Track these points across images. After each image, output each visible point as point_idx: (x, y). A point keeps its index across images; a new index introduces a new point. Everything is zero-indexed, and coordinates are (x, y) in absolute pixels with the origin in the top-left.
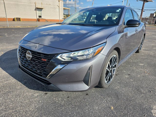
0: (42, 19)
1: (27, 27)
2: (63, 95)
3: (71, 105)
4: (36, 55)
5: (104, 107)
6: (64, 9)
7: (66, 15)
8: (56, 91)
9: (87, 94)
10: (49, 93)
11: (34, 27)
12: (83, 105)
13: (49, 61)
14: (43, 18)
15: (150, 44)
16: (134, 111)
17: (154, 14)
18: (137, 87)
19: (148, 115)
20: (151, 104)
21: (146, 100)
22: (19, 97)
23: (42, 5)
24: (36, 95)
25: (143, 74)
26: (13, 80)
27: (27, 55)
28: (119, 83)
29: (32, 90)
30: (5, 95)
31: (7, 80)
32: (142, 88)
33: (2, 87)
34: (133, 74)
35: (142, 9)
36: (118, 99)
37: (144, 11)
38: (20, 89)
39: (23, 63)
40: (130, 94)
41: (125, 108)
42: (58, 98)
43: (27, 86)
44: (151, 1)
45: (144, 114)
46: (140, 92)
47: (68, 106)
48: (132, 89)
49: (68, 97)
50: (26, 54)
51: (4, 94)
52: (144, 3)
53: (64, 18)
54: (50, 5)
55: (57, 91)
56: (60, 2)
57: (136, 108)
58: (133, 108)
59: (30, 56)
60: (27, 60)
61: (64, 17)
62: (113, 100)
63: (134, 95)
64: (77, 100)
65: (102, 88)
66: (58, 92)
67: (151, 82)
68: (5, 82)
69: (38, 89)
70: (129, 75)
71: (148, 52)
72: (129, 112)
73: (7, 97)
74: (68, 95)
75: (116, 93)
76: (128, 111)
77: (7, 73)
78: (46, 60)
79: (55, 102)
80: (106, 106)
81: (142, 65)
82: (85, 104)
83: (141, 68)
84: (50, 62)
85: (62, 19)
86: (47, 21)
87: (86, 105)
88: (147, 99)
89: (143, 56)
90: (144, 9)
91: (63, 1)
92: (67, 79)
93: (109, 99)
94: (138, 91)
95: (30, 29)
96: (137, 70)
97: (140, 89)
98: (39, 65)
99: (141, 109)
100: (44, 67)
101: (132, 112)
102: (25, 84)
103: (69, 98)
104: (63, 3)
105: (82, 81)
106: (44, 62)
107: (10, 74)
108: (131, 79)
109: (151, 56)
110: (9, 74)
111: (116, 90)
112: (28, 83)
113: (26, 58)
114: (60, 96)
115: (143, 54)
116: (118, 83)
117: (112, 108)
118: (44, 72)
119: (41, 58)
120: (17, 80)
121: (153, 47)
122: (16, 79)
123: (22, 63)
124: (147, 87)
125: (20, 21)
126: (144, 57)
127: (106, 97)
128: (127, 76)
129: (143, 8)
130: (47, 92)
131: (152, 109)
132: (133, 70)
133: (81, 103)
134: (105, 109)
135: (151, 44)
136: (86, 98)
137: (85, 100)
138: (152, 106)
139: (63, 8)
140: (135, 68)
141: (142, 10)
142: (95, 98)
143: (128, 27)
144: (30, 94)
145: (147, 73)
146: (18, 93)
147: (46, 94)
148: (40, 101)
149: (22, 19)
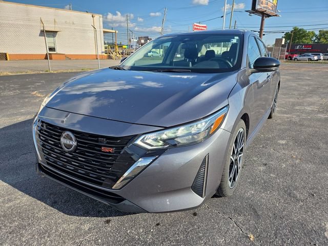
0: (57, 54)
1: (26, 73)
2: (145, 220)
3: (169, 242)
4: (87, 140)
5: (235, 237)
6: (104, 32)
7: (108, 43)
8: (128, 214)
9: (195, 214)
10: (115, 220)
11: (41, 72)
12: (192, 238)
13: (119, 153)
14: (58, 52)
15: (287, 100)
16: (294, 239)
17: (281, 40)
18: (286, 188)
19: (321, 243)
20: (320, 220)
21: (309, 213)
22: (48, 237)
23: (56, 25)
24: (86, 227)
25: (290, 161)
26: (24, 199)
27: (63, 140)
28: (252, 183)
29: (74, 218)
30: (15, 235)
31: (10, 200)
32: (296, 189)
33: (2, 218)
34: (273, 163)
35: (259, 30)
36: (258, 216)
37: (264, 35)
38: (46, 217)
39: (52, 159)
40: (277, 205)
41: (276, 234)
42: (136, 229)
43: (60, 209)
44: (276, 15)
45: (312, 241)
46: (295, 197)
47: (162, 243)
48: (279, 194)
49: (158, 224)
50: (59, 140)
51: (10, 233)
52: (263, 20)
53: (105, 51)
54: (73, 24)
55: (130, 214)
56: (95, 18)
57: (296, 231)
58: (289, 232)
59: (71, 143)
60: (63, 153)
61: (106, 48)
62: (250, 221)
63: (285, 206)
64: (178, 230)
65: (221, 197)
66: (133, 216)
67: (309, 177)
68: (7, 205)
69: (86, 214)
70: (266, 165)
71: (287, 116)
72: (285, 242)
73: (20, 239)
74: (157, 221)
75: (251, 206)
76: (282, 239)
77: (5, 184)
78: (111, 150)
79: (133, 239)
80: (239, 234)
81: (284, 142)
82: (196, 236)
83: (283, 148)
84: (122, 153)
85: (102, 52)
86: (68, 57)
87: (200, 237)
88: (311, 212)
89: (280, 124)
90: (264, 31)
91: (101, 16)
92: (159, 186)
93: (241, 218)
94: (290, 196)
95: (34, 79)
96: (278, 154)
97: (293, 193)
98: (94, 161)
99: (304, 233)
100: (108, 164)
101: (290, 241)
102: (53, 204)
103: (159, 227)
104: (101, 19)
105: (189, 187)
106: (107, 155)
107: (14, 186)
108: (270, 172)
109: (295, 123)
110: (10, 185)
111: (250, 199)
112: (61, 201)
113: (61, 148)
114: (140, 224)
115: (279, 121)
116: (250, 182)
117: (252, 237)
118: (106, 175)
119: (100, 147)
120: (34, 197)
121: (294, 105)
122: (30, 195)
123: (47, 159)
124: (304, 188)
125: (7, 59)
126: (282, 127)
127: (234, 216)
128: (262, 168)
129: (261, 29)
130: (108, 218)
131: (325, 231)
132: (270, 155)
133: (188, 234)
134: (238, 241)
135: (289, 100)
136: (195, 223)
137: (193, 226)
138: (323, 224)
139: (102, 30)
140: (272, 149)
141: (260, 32)
142: (213, 221)
143: (256, 72)
144: (73, 226)
145: (296, 158)
146: (44, 229)
147: (108, 223)
148: (100, 241)
149: (9, 55)
